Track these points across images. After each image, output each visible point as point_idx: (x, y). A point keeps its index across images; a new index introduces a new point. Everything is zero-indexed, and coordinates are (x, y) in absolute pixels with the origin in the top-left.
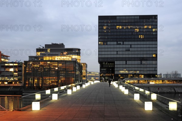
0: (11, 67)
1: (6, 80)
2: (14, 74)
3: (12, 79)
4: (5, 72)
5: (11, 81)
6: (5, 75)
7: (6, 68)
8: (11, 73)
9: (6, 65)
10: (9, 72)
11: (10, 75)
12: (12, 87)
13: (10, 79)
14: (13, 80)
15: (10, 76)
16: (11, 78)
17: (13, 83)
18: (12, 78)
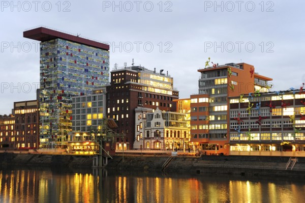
0: (288, 103)
1: (273, 139)
2: (298, 122)
3: (290, 137)
4: (271, 120)
5: (288, 143)
6: (271, 127)
7: (274, 108)
8: (286, 120)
9: (274, 98)
10: (282, 120)
11: (284, 125)
12: (295, 160)
13: (285, 138)
14: (292, 139)
15: (285, 129)
16: (287, 136)
17: (294, 148)
18: (290, 135)
